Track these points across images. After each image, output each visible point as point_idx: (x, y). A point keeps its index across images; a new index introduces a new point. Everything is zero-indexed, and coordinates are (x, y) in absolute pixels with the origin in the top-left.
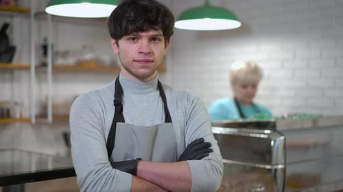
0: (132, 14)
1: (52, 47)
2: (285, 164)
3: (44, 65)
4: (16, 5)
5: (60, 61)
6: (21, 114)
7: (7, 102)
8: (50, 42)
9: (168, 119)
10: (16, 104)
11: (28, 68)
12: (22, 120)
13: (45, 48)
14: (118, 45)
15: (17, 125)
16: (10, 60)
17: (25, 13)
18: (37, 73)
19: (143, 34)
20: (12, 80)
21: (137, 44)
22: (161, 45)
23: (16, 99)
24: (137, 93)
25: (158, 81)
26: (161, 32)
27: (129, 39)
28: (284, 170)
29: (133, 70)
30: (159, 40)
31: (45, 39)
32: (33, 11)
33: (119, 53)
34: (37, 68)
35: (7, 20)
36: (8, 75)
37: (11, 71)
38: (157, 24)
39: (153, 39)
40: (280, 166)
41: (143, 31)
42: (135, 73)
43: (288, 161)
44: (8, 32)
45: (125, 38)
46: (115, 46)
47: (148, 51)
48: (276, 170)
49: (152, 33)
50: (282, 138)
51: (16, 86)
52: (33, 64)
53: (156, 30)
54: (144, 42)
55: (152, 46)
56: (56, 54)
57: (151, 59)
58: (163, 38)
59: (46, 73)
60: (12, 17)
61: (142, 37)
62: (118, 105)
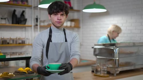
0: (56, 7)
1: (40, 19)
2: (119, 58)
3: (37, 25)
4: (27, 4)
5: (42, 24)
6: (29, 43)
7: (24, 38)
8: (39, 17)
9: (66, 41)
10: (27, 39)
11: (31, 26)
12: (29, 45)
13: (37, 19)
14: (51, 17)
15: (27, 46)
16: (25, 24)
17: (30, 7)
18: (34, 28)
19: (59, 13)
20: (25, 31)
21: (57, 17)
22: (65, 17)
23: (27, 37)
24: (56, 32)
25: (64, 28)
26: (64, 13)
27: (54, 15)
28: (118, 60)
29: (55, 25)
30: (64, 15)
31: (37, 16)
32: (33, 6)
33: (51, 19)
34: (34, 26)
35: (24, 10)
36: (24, 29)
37: (25, 27)
38: (63, 11)
39: (62, 15)
40: (117, 58)
41: (59, 12)
42: (56, 26)
43: (120, 57)
44: (24, 14)
45: (53, 14)
46: (50, 17)
47: (60, 19)
48: (116, 60)
49: (62, 13)
50: (118, 49)
51: (27, 33)
52: (33, 25)
53: (63, 12)
54: (59, 16)
55: (61, 17)
56: (41, 21)
57: (61, 21)
58: (65, 15)
59: (37, 28)
60: (25, 8)
61: (58, 14)
62: (50, 36)
